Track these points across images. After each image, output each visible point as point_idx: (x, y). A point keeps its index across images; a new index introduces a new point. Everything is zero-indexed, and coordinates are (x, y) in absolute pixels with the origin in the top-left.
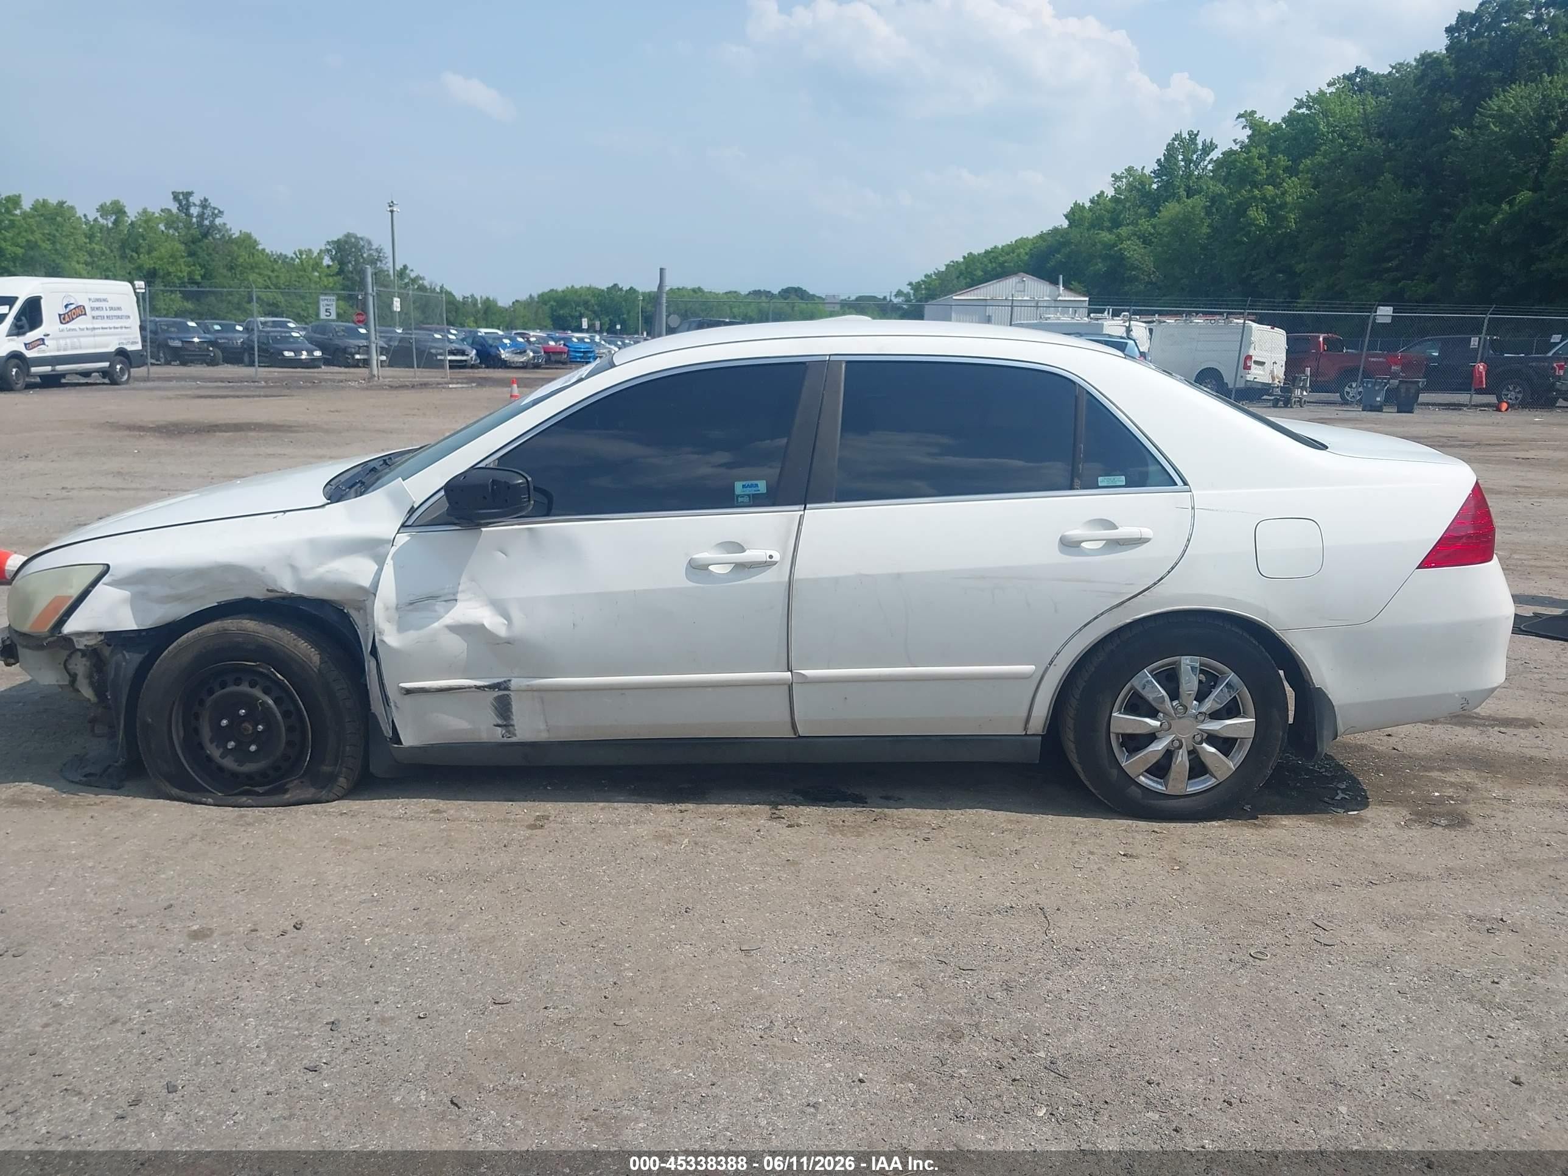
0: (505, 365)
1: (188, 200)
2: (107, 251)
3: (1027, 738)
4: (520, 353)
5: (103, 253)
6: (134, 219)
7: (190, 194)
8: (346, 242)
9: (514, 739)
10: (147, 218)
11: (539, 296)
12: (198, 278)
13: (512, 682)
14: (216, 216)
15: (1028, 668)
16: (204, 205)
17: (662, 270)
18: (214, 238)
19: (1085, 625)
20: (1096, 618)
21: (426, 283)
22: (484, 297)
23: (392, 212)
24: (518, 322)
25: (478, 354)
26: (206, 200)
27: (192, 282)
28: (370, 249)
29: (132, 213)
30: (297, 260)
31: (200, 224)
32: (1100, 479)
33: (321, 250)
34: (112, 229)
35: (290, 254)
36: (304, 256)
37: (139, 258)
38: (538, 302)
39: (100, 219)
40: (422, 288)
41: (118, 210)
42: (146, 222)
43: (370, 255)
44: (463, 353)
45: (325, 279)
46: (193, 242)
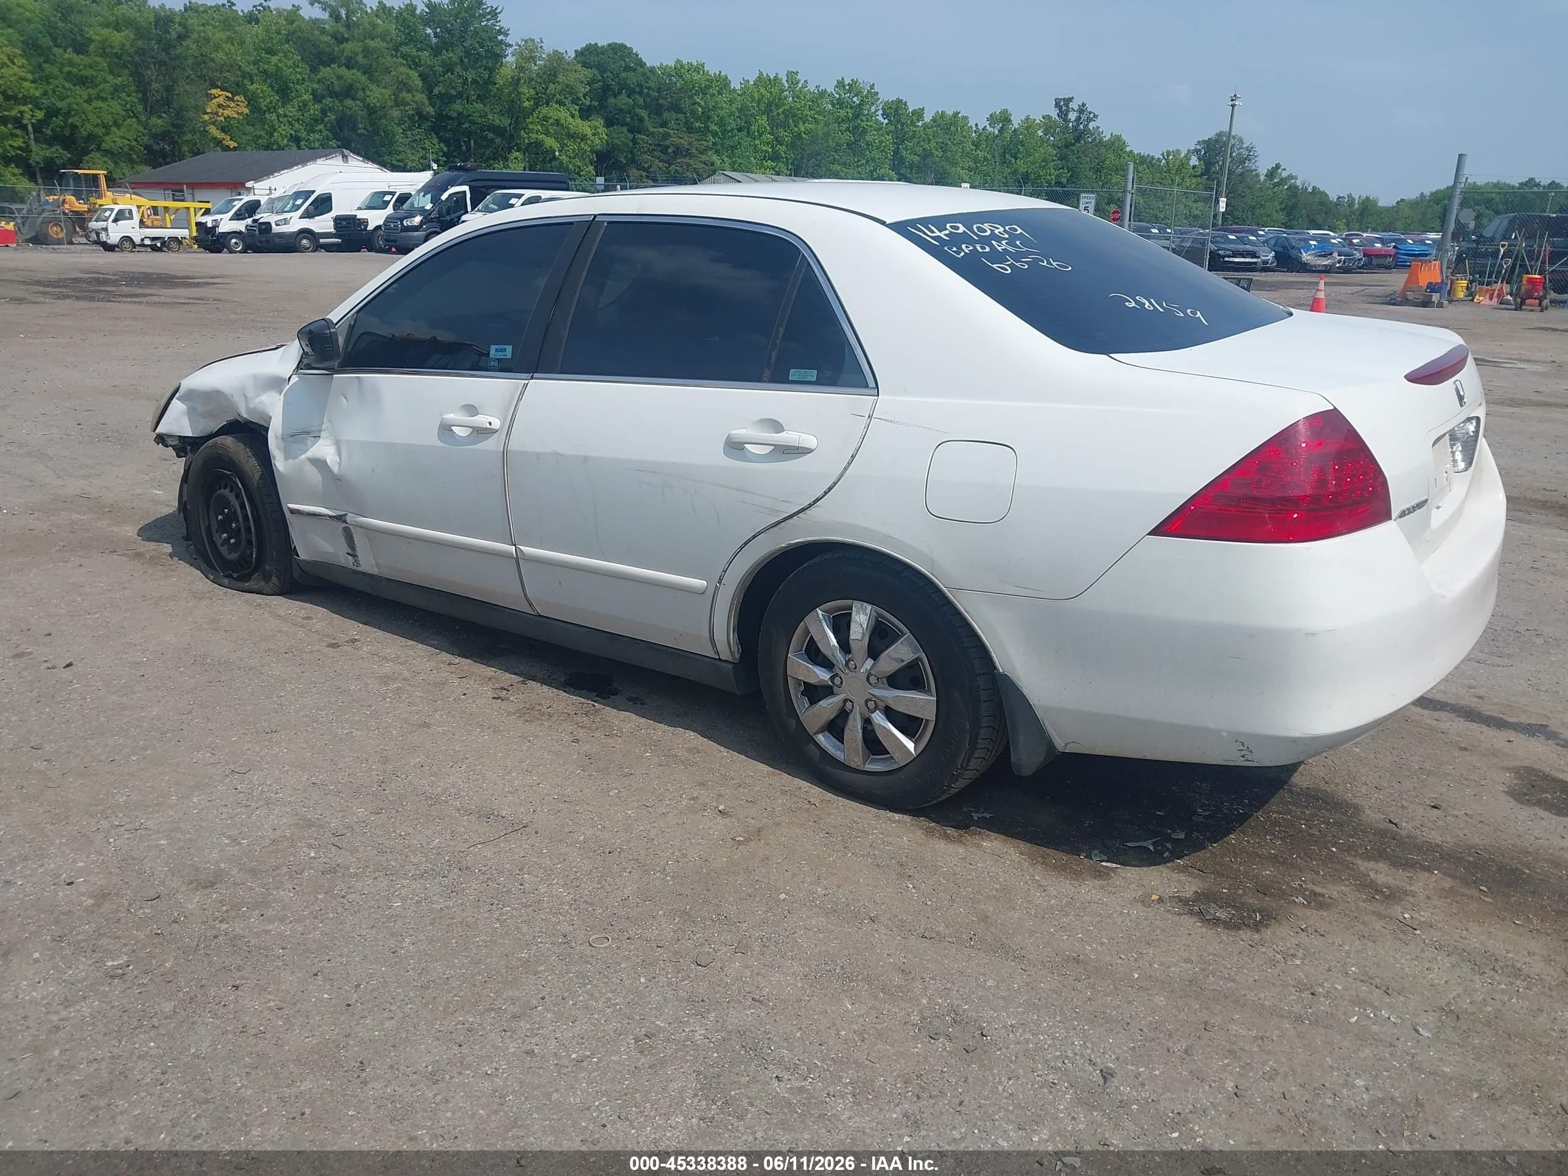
0: (1305, 268)
1: (1067, 106)
2: (989, 157)
3: (719, 663)
4: (1324, 256)
5: (985, 159)
6: (1017, 127)
7: (1071, 99)
8: (1217, 141)
9: (360, 569)
10: (1028, 125)
11: (1432, 194)
12: (1064, 180)
13: (348, 517)
14: (1091, 120)
15: (699, 583)
16: (1082, 110)
17: (1460, 156)
18: (1086, 143)
19: (746, 544)
20: (754, 537)
21: (1299, 183)
22: (1364, 196)
23: (1233, 106)
24: (1399, 224)
25: (1275, 257)
26: (1084, 105)
27: (1059, 183)
28: (1241, 148)
29: (1016, 122)
30: (1164, 161)
31: (1076, 128)
32: (792, 371)
33: (1189, 151)
34: (998, 136)
35: (1158, 155)
36: (1171, 157)
37: (1016, 163)
38: (1429, 201)
39: (988, 128)
40: (1293, 189)
41: (1004, 119)
42: (1027, 128)
43: (1240, 154)
44: (1253, 255)
45: (1188, 180)
46: (1066, 146)
